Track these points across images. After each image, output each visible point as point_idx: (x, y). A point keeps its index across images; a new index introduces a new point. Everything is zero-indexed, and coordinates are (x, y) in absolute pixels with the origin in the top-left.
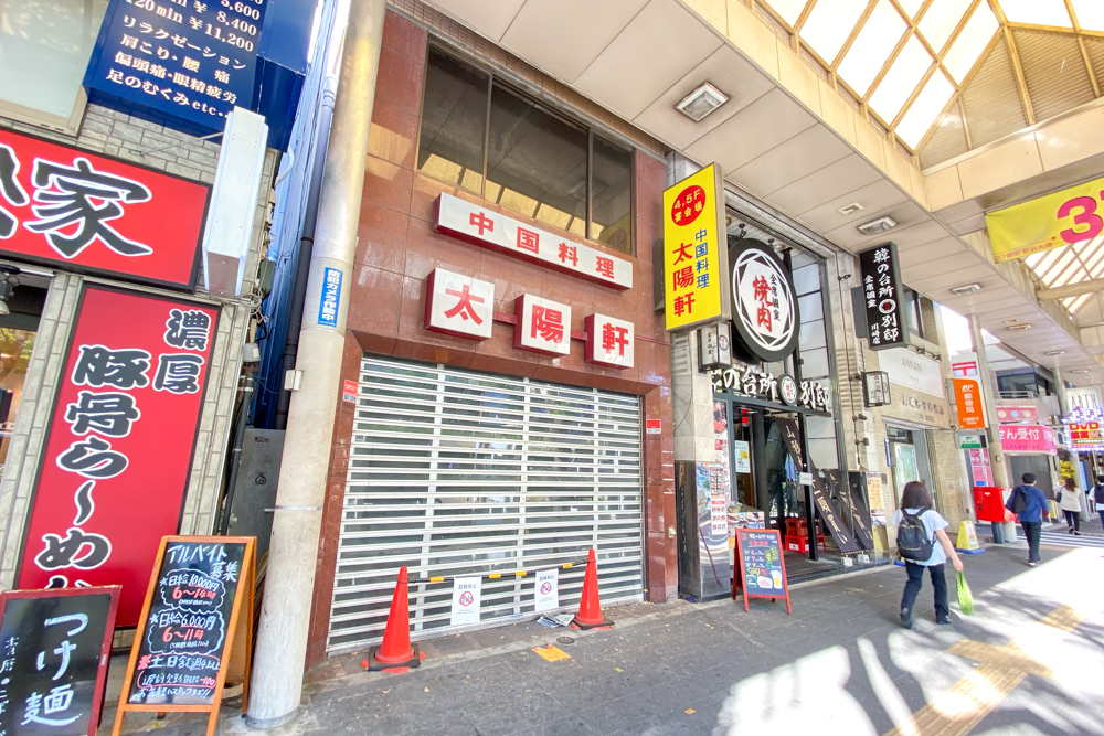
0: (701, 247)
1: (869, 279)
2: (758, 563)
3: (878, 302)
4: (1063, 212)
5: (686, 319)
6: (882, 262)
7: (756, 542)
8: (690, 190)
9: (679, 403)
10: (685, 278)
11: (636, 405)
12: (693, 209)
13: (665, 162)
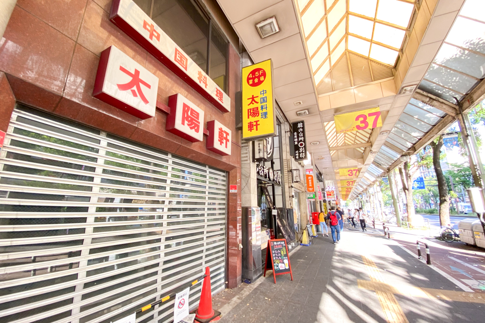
0: (263, 98)
1: (295, 133)
2: (278, 257)
3: (298, 143)
4: (357, 119)
5: (254, 133)
6: (300, 128)
7: (277, 246)
8: (258, 70)
9: (243, 177)
10: (254, 112)
11: (224, 176)
12: (259, 79)
13: (240, 56)
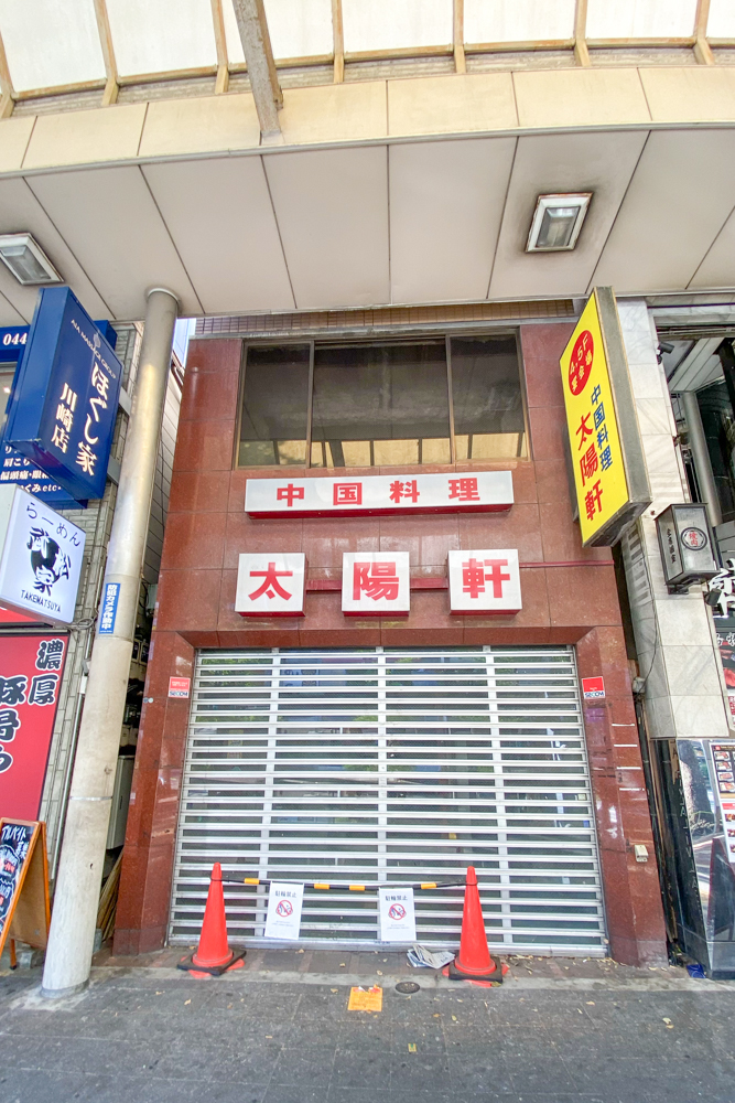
0: (598, 412)
8: (580, 341)
9: (647, 647)
10: (590, 464)
11: (568, 659)
12: (585, 364)
